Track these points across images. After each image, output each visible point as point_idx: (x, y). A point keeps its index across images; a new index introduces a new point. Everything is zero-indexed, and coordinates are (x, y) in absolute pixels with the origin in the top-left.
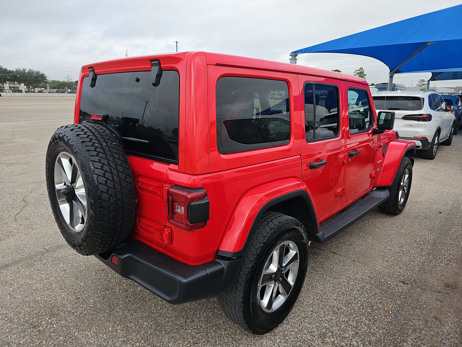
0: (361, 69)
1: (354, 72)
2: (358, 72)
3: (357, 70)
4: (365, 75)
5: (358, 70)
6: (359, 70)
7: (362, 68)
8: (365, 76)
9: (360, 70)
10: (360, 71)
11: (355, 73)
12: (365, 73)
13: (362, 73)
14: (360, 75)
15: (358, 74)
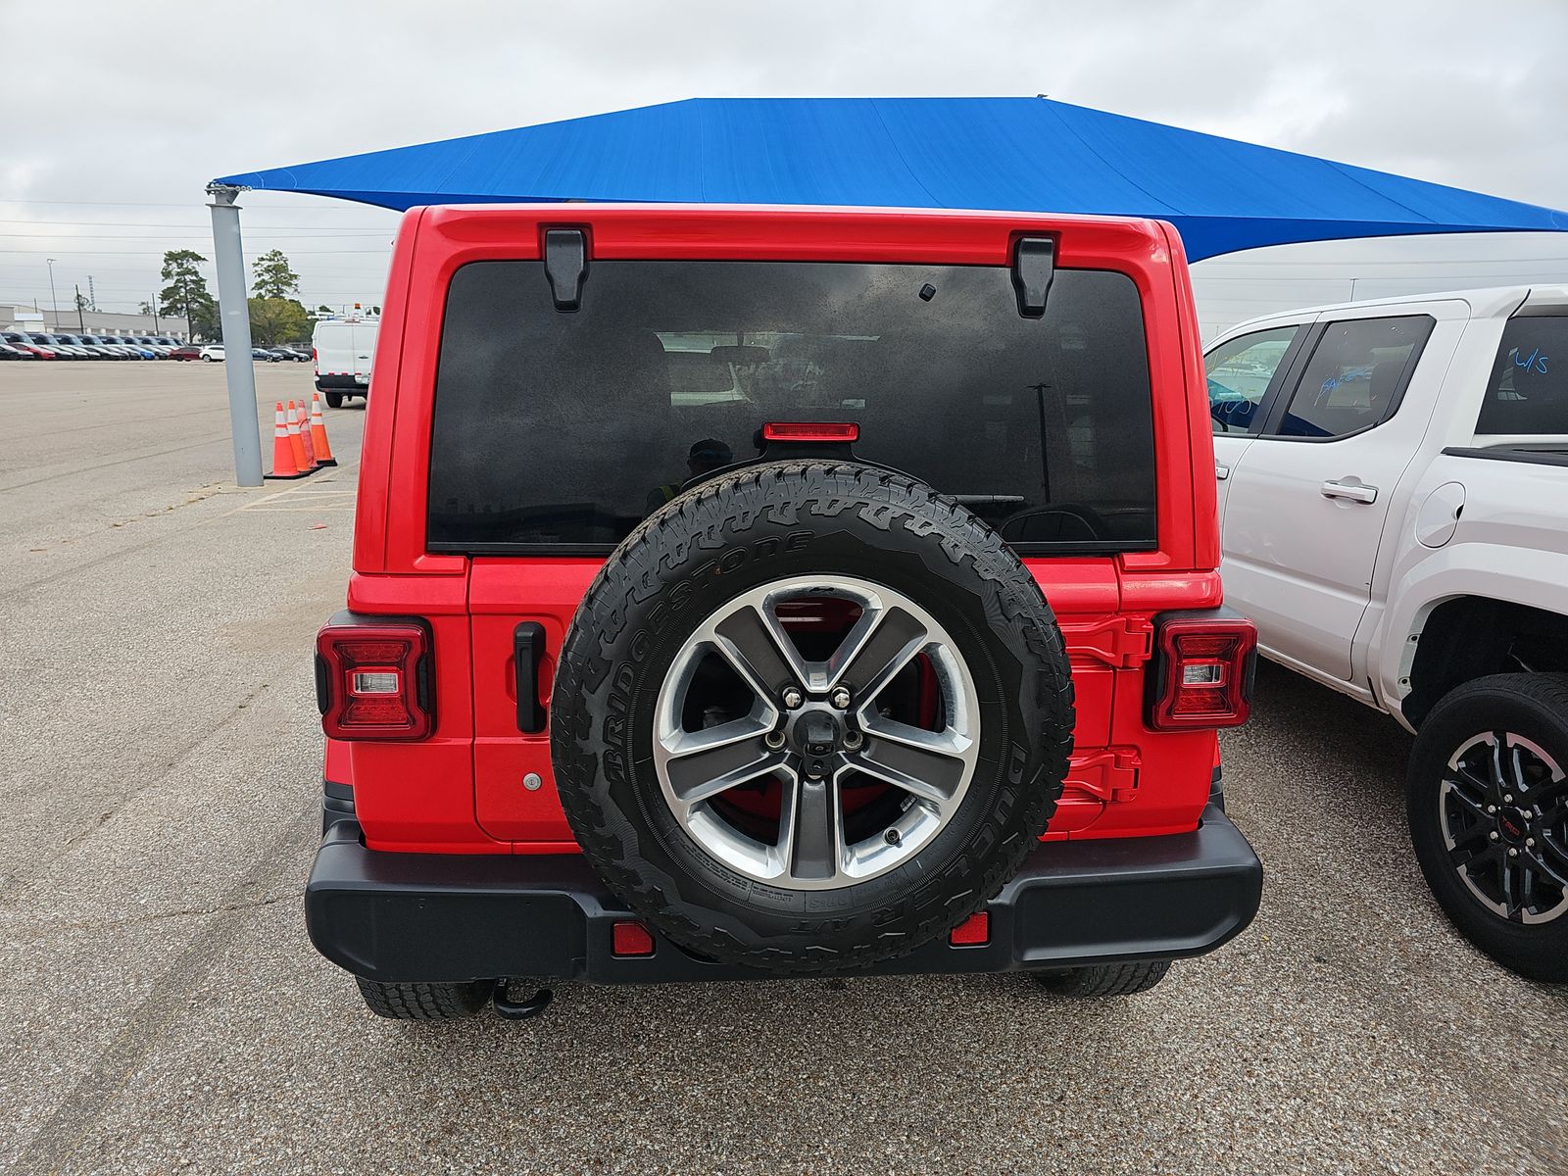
0: (275, 255)
1: (255, 265)
2: (266, 264)
3: (263, 259)
4: (296, 276)
5: (265, 257)
6: (270, 260)
7: (281, 254)
8: (294, 282)
9: (274, 260)
10: (272, 263)
11: (256, 268)
12: (293, 269)
13: (284, 268)
14: (276, 274)
15: (267, 271)
